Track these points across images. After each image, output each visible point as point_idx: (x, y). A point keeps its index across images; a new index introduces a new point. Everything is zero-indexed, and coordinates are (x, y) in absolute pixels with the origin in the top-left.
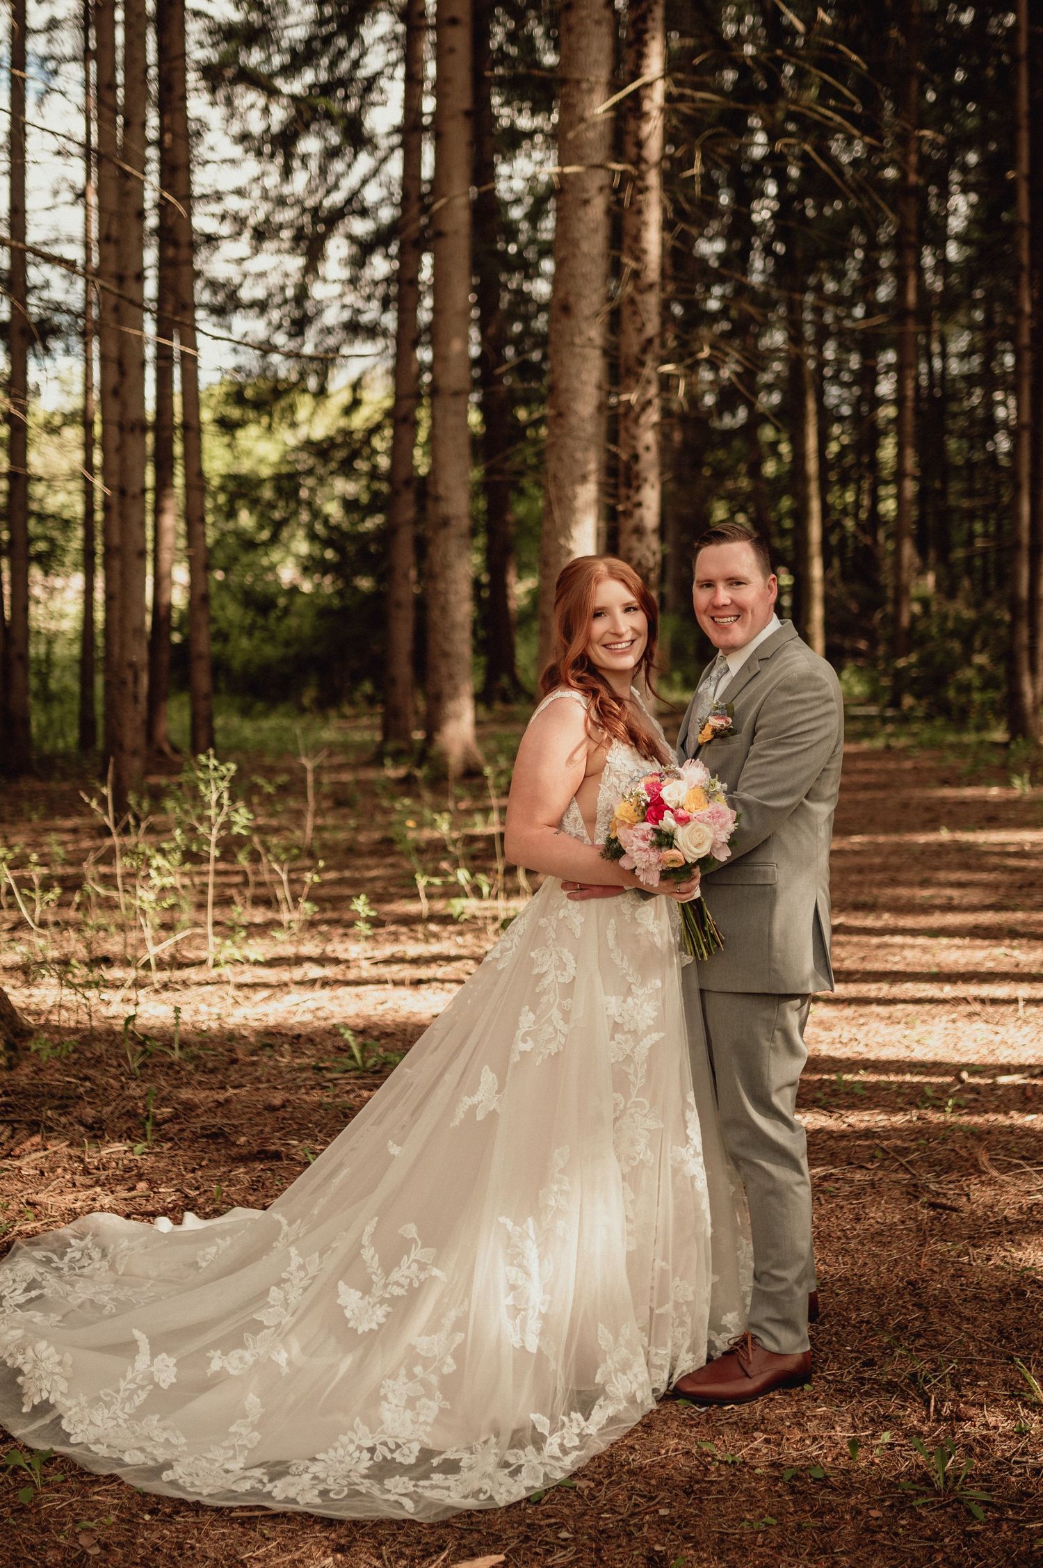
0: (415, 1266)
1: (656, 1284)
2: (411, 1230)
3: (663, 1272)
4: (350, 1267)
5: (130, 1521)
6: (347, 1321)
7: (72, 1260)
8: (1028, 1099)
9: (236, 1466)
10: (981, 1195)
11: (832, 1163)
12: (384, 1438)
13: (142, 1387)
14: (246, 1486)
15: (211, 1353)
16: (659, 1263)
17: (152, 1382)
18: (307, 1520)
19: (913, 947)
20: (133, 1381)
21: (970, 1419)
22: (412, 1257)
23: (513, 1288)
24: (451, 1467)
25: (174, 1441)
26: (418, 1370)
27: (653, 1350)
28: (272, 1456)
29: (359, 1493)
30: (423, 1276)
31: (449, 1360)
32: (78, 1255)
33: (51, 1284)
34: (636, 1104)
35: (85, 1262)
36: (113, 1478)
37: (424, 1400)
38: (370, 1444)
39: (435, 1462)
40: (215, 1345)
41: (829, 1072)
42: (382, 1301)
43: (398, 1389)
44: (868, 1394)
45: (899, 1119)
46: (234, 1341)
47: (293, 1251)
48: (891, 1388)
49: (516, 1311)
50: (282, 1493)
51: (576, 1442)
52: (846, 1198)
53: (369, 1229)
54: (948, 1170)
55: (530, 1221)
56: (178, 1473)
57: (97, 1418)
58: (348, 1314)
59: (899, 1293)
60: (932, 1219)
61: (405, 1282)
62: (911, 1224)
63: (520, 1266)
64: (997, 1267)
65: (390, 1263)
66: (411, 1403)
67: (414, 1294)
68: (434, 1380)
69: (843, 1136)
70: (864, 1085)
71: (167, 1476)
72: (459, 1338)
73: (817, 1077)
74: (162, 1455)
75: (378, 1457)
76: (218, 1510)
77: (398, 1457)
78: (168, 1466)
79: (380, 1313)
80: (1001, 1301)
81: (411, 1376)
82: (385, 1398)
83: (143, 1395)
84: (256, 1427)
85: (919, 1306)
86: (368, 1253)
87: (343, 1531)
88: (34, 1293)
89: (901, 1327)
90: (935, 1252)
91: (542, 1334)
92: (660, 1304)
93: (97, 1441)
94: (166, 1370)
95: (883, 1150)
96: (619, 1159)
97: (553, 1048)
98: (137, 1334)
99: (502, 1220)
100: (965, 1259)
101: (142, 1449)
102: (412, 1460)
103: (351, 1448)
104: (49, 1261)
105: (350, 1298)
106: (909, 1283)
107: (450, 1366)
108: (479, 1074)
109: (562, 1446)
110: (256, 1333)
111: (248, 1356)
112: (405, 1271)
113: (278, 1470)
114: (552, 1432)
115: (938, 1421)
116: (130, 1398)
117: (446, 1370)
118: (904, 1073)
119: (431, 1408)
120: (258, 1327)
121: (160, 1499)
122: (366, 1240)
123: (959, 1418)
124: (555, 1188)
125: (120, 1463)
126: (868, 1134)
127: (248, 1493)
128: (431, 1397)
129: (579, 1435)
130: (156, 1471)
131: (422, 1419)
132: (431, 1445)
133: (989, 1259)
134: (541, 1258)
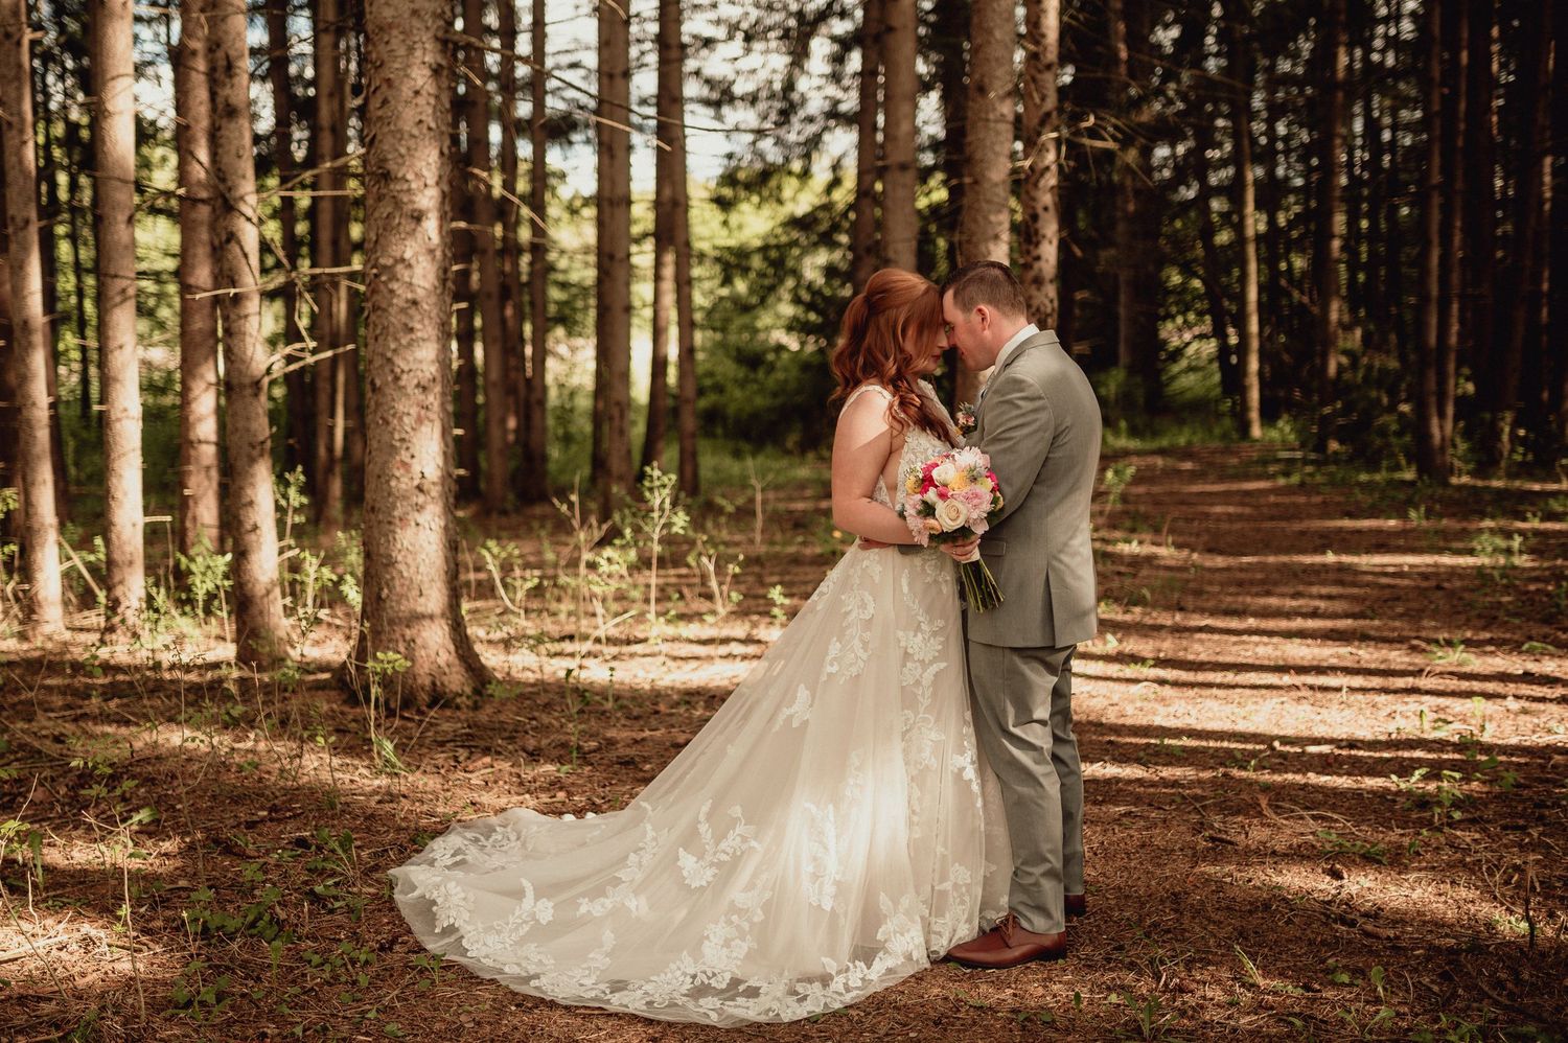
0: (739, 839)
1: (937, 867)
2: (737, 811)
3: (944, 856)
4: (690, 840)
5: (500, 1010)
6: (684, 878)
7: (496, 841)
8: (1330, 765)
9: (588, 982)
10: (1258, 834)
11: (1135, 805)
12: (704, 968)
13: (525, 922)
14: (593, 994)
15: (581, 900)
16: (940, 849)
17: (534, 918)
18: (634, 1018)
19: (1266, 644)
20: (520, 917)
21: (1192, 992)
22: (738, 831)
23: (815, 859)
24: (753, 993)
25: (545, 961)
26: (735, 918)
27: (933, 919)
28: (616, 978)
29: (676, 1005)
30: (744, 847)
31: (759, 911)
32: (499, 837)
33: (472, 854)
34: (925, 720)
35: (505, 842)
36: (493, 981)
37: (738, 941)
38: (692, 972)
39: (741, 988)
40: (583, 895)
41: (1156, 737)
42: (712, 864)
43: (717, 932)
44: (1111, 969)
45: (1206, 775)
46: (598, 892)
47: (649, 827)
48: (1131, 966)
49: (816, 877)
50: (617, 1002)
51: (860, 984)
52: (1139, 830)
53: (705, 809)
54: (1238, 813)
55: (831, 807)
56: (543, 982)
57: (490, 943)
58: (685, 873)
59: (1162, 901)
60: (1208, 849)
61: (731, 851)
62: (1190, 852)
63: (821, 842)
64: (1255, 887)
65: (719, 837)
66: (727, 944)
67: (736, 862)
68: (746, 926)
69: (1153, 784)
70: (1184, 749)
71: (533, 983)
72: (768, 895)
73: (1144, 741)
74: (533, 970)
75: (698, 982)
76: (567, 1008)
77: (713, 982)
78: (537, 976)
79: (709, 873)
80: (1250, 912)
81: (729, 922)
82: (707, 938)
83: (526, 928)
84: (607, 955)
85: (1176, 911)
86: (703, 828)
87: (659, 1029)
88: (458, 858)
89: (1155, 925)
90: (1203, 873)
91: (835, 897)
92: (941, 882)
93: (487, 956)
94: (546, 911)
95: (1183, 797)
96: (907, 763)
97: (854, 671)
98: (526, 884)
99: (807, 805)
100: (1228, 880)
101: (519, 965)
102: (724, 986)
103: (678, 973)
104: (477, 840)
105: (687, 861)
106: (1173, 894)
107: (759, 917)
108: (796, 691)
109: (846, 985)
110: (615, 886)
111: (608, 903)
112: (732, 842)
113: (618, 986)
114: (839, 972)
115: (1164, 992)
116: (517, 929)
117: (756, 919)
118: (1222, 740)
119: (742, 948)
120: (617, 882)
121: (526, 997)
122: (702, 817)
123: (1181, 990)
124: (851, 781)
125: (501, 972)
126: (1175, 784)
127: (592, 999)
128: (743, 940)
129: (863, 979)
130: (527, 980)
131: (734, 955)
132: (739, 975)
133: (1250, 880)
134: (838, 837)
